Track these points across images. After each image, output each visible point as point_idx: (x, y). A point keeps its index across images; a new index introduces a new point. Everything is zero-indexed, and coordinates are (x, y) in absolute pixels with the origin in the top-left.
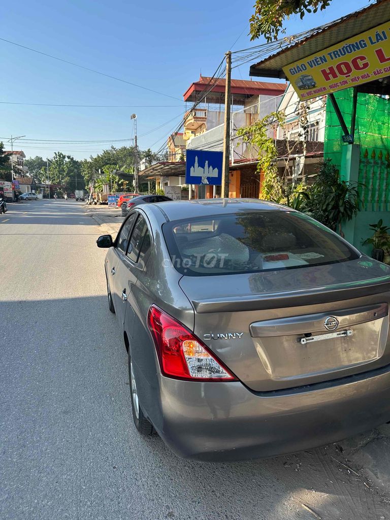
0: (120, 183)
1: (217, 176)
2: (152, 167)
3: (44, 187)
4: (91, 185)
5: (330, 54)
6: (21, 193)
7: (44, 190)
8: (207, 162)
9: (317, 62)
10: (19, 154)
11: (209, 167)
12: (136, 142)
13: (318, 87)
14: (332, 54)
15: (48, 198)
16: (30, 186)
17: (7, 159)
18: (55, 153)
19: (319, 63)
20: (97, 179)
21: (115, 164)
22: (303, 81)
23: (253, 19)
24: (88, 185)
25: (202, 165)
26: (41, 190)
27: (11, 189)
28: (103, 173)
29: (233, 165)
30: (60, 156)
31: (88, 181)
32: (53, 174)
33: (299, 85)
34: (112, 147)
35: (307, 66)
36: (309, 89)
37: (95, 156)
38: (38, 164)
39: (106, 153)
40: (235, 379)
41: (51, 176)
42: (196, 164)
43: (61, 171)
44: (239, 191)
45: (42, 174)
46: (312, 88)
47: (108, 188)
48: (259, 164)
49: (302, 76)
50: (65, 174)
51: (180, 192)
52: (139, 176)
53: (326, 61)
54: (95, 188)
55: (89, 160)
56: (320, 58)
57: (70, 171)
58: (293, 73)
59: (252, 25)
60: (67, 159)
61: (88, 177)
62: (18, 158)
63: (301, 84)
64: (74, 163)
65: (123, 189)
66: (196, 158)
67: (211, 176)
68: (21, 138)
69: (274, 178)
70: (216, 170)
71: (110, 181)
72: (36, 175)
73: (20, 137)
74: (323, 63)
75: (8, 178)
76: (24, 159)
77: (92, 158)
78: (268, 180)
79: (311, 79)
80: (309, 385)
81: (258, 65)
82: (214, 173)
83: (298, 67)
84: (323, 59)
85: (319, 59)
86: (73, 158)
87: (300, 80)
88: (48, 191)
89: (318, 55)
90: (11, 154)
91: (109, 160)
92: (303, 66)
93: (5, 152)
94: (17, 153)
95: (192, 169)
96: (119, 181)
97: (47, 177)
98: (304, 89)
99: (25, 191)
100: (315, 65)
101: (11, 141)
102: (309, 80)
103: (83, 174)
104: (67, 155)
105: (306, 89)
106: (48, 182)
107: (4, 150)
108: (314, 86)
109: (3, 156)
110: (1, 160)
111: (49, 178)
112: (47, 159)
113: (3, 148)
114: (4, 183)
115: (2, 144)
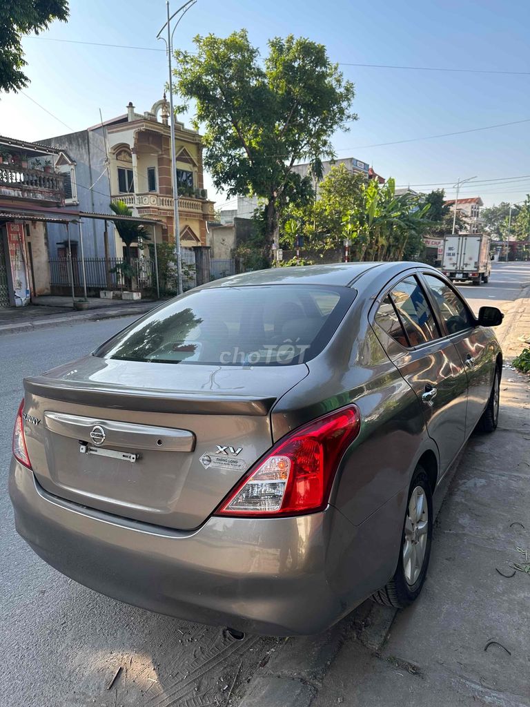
3: (503, 246)
7: (502, 250)
10: (475, 202)
15: (505, 261)
17: (447, 210)
26: (497, 250)
32: (521, 226)
38: (503, 213)
40: (30, 467)
41: (517, 229)
45: (504, 227)
62: (472, 208)
68: (471, 180)
72: (497, 229)
73: (469, 180)
76: (480, 207)
88: (507, 251)
90: (452, 203)
93: (445, 202)
94: (471, 200)
97: (509, 231)
101: (456, 186)
106: (513, 239)
107: (444, 199)
109: (442, 207)
110: (438, 213)
111: (512, 232)
112: (516, 206)
113: (443, 196)
114: (439, 243)
115: (442, 192)
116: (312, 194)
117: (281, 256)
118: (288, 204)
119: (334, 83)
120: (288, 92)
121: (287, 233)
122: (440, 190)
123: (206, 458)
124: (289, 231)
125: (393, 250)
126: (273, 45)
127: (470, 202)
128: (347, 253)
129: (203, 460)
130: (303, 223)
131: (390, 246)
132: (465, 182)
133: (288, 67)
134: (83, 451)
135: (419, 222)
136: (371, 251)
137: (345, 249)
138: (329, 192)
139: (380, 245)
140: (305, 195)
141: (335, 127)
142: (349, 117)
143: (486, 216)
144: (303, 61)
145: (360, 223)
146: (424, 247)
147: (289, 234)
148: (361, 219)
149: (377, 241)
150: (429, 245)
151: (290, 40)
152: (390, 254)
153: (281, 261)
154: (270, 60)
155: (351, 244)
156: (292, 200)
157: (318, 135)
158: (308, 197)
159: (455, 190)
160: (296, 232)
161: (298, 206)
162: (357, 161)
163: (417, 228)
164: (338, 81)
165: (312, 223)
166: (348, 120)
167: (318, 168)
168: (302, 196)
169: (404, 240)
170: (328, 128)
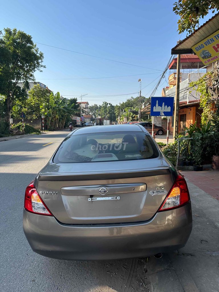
0: (133, 116)
1: (170, 111)
2: (146, 107)
3: (97, 120)
4: (119, 118)
5: (215, 37)
6: (85, 123)
7: (97, 121)
8: (164, 103)
9: (209, 42)
10: (86, 103)
11: (165, 106)
12: (140, 94)
13: (213, 56)
14: (217, 37)
16: (90, 119)
17: (78, 106)
18: (103, 102)
19: (210, 42)
20: (122, 115)
21: (132, 106)
22: (204, 54)
23: (180, 22)
24: (117, 118)
25: (160, 105)
26: (95, 121)
27: (80, 121)
28: (125, 111)
29: (188, 104)
30: (105, 104)
31: (118, 116)
32: (102, 113)
33: (202, 57)
34: (132, 98)
35: (204, 45)
36: (208, 58)
37: (122, 103)
38: (95, 108)
39: (129, 101)
40: (52, 215)
41: (101, 114)
42: (157, 105)
43: (105, 111)
44: (195, 119)
45: (96, 113)
46: (210, 57)
47: (126, 119)
48: (201, 103)
49: (203, 51)
50: (107, 112)
51: (161, 121)
52: (141, 112)
53: (214, 41)
54: (120, 119)
55: (119, 105)
56: (210, 39)
57: (110, 111)
58: (197, 50)
59: (179, 25)
60: (109, 105)
61: (118, 114)
62: (85, 105)
63: (203, 56)
64: (112, 107)
65: (135, 119)
66: (157, 101)
67: (166, 111)
68: (86, 95)
69: (208, 111)
70: (170, 107)
71: (128, 115)
72: (94, 114)
74: (212, 42)
75: (79, 115)
76: (88, 105)
77: (120, 104)
78: (205, 113)
79: (208, 52)
80: (92, 224)
81: (175, 48)
82: (169, 109)
83: (199, 46)
84: (212, 40)
85: (210, 41)
86: (112, 104)
87: (202, 54)
88: (99, 121)
89: (209, 38)
90: (80, 103)
91: (129, 104)
92: (202, 45)
93: (78, 103)
94: (85, 103)
95: (154, 107)
96: (133, 115)
97: (98, 114)
98: (206, 58)
99: (88, 121)
100: (209, 44)
101: (81, 97)
102: (207, 53)
103: (115, 112)
104: (109, 103)
105: (207, 58)
106: (100, 117)
107: (77, 102)
108: (210, 56)
109: (77, 105)
110: (76, 107)
111: (100, 115)
112: (99, 105)
113: (77, 101)
114: (77, 118)
115: (76, 99)
116: (27, 95)
117: (12, 122)
118: (15, 99)
119: (35, 52)
120: (14, 52)
121: (14, 111)
122: (75, 98)
123: (152, 192)
124: (15, 111)
125: (61, 120)
126: (6, 31)
127: (84, 103)
128: (43, 120)
129: (151, 193)
130: (22, 107)
131: (60, 119)
132: (84, 96)
133: (14, 41)
134: (90, 200)
135: (71, 110)
136: (53, 120)
137: (42, 119)
138: (33, 95)
139: (56, 118)
140: (24, 96)
141: (36, 69)
142: (42, 66)
143: (90, 109)
144: (21, 40)
145: (47, 109)
146: (72, 119)
147: (15, 112)
148: (48, 107)
149: (55, 117)
150: (73, 119)
151: (15, 30)
152: (60, 122)
153: (12, 124)
154: (5, 37)
155: (44, 117)
156: (17, 97)
157: (28, 71)
158: (25, 97)
159: (81, 99)
160: (18, 111)
161: (20, 100)
162: (41, 83)
163: (70, 112)
164: (37, 51)
165: (26, 108)
166: (42, 67)
167: (27, 85)
168: (22, 96)
169: (65, 116)
170: (33, 69)
